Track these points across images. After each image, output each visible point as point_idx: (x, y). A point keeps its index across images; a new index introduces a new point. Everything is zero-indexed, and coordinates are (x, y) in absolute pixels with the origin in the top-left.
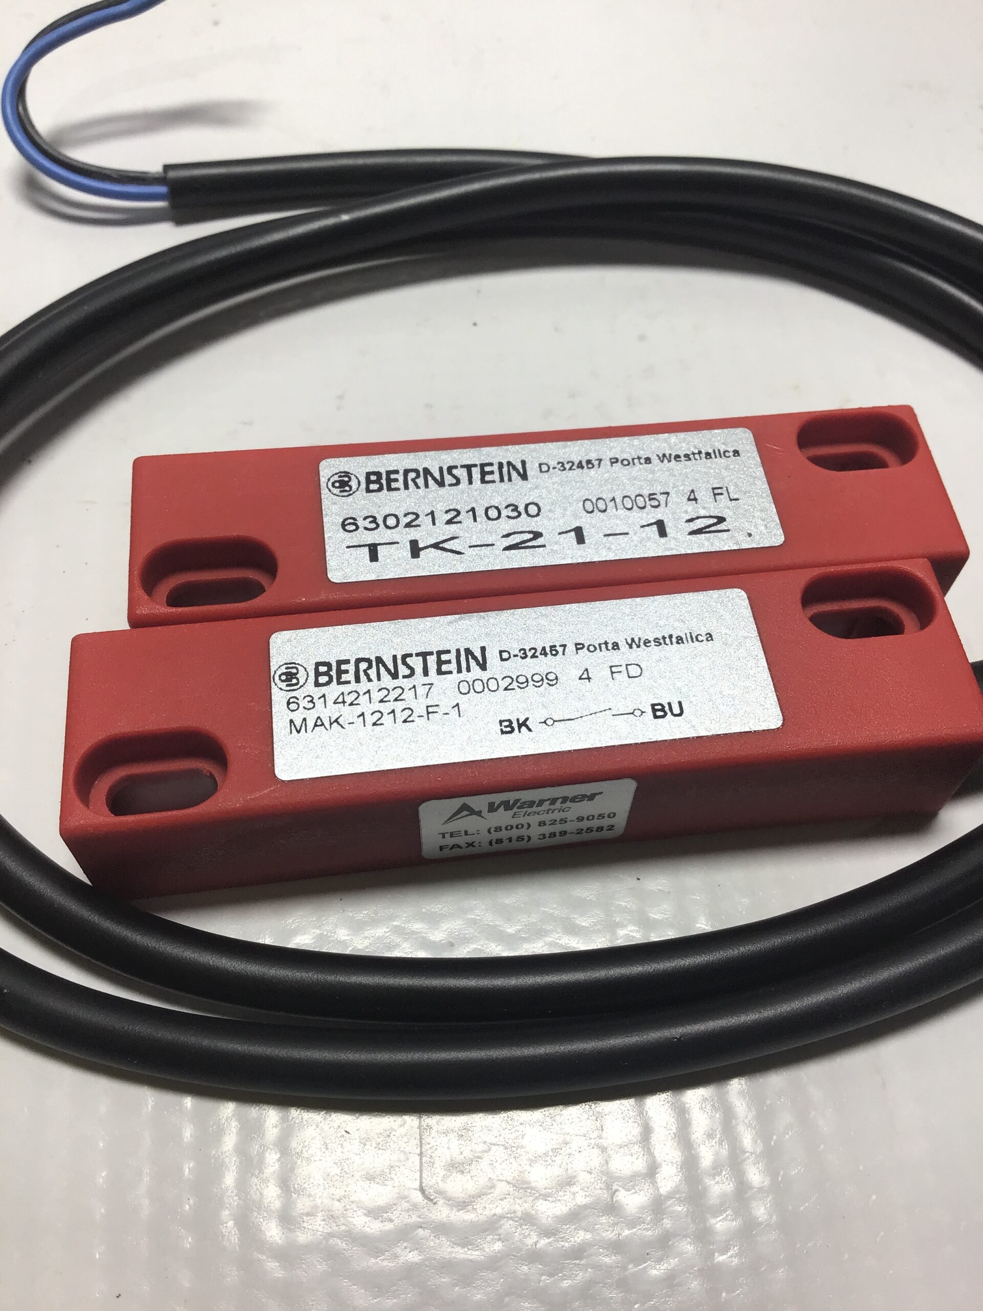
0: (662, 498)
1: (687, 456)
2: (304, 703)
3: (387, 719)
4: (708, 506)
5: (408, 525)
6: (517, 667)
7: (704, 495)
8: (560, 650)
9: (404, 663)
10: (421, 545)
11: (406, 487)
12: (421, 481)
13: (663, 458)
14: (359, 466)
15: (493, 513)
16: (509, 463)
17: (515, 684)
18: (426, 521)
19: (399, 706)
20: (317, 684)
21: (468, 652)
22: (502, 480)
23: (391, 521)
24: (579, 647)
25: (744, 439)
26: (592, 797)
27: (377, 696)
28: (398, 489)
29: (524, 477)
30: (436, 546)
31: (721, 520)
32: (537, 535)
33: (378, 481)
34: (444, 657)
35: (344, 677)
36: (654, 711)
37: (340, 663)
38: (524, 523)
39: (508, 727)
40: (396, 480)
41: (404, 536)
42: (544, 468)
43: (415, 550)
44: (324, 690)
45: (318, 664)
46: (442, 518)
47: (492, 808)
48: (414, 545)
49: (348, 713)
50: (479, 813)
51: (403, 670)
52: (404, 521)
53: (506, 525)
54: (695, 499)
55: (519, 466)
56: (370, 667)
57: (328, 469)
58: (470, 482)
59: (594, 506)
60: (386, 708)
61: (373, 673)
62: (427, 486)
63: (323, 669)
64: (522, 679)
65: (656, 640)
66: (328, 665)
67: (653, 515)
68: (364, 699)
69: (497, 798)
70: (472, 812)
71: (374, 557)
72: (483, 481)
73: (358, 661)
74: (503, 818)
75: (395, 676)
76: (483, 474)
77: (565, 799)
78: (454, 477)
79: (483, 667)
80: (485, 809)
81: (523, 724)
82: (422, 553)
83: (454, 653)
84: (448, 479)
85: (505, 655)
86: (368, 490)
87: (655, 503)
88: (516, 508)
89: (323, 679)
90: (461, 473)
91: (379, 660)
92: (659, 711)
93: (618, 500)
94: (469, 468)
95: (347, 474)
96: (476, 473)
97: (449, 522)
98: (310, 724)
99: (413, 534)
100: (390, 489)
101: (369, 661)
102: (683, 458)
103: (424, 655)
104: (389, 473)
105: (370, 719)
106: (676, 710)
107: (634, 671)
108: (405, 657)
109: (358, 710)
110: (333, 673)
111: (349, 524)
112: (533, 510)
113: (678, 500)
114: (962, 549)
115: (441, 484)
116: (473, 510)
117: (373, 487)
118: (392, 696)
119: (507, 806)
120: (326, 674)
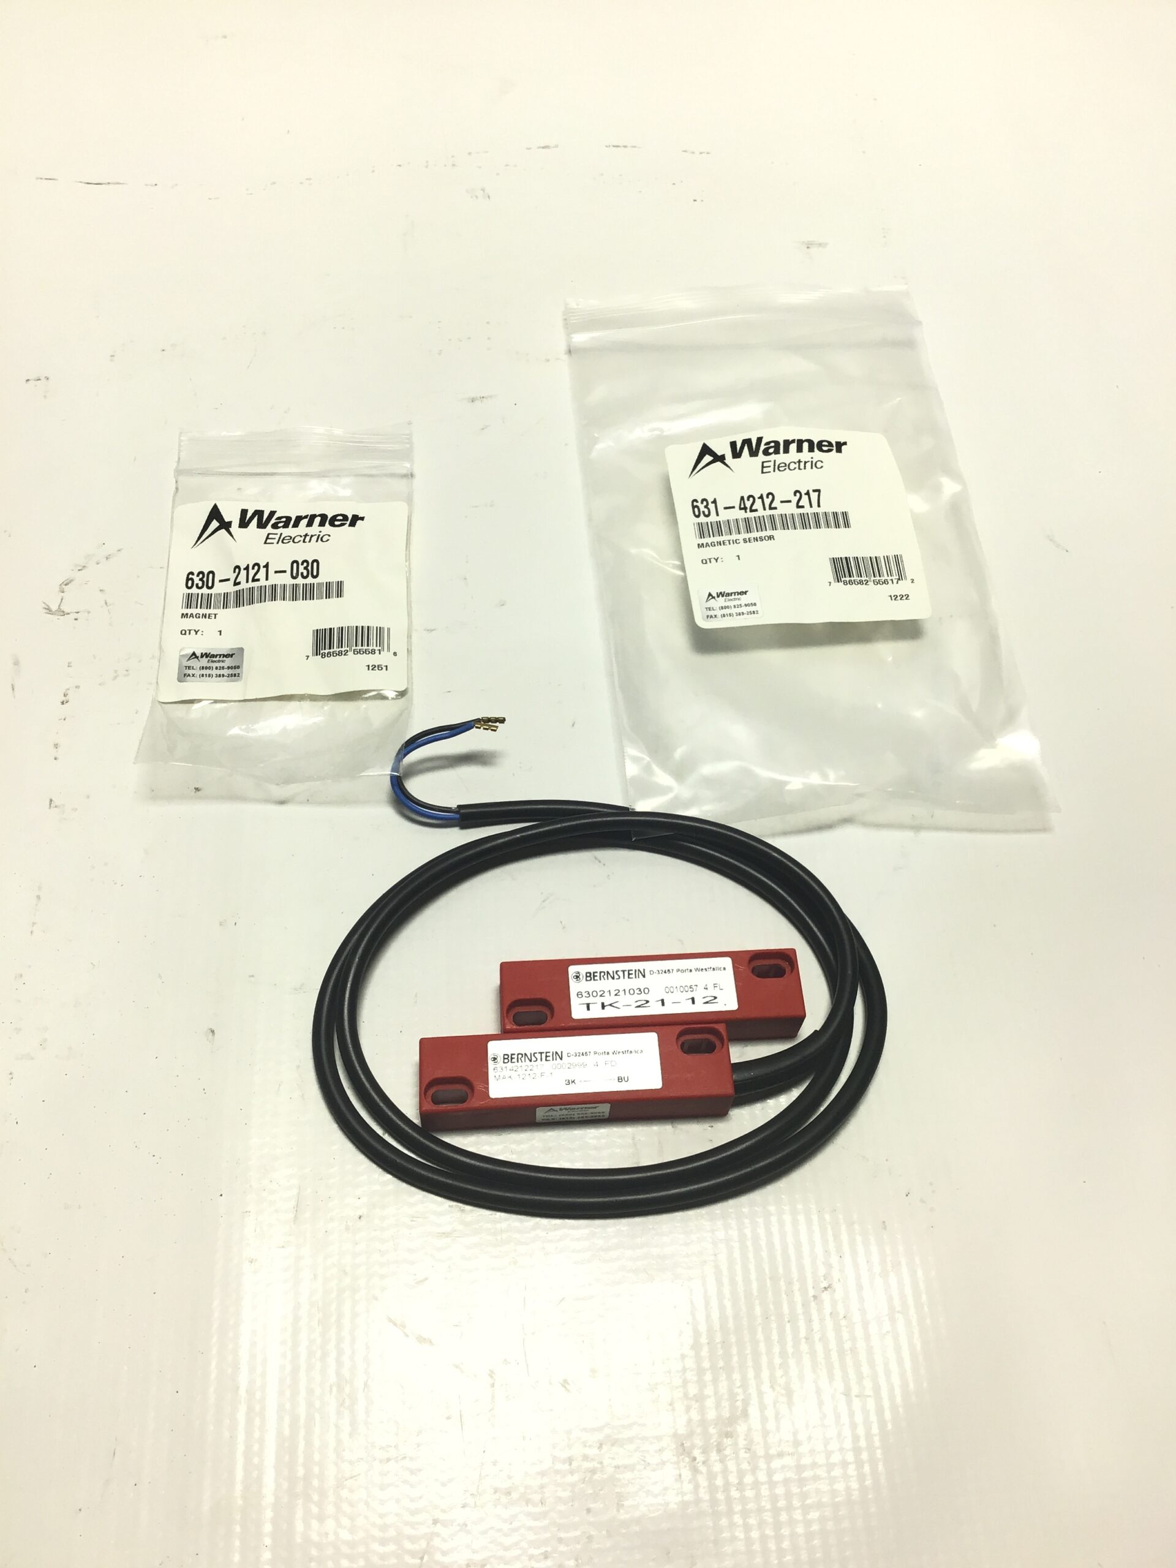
0: (694, 988)
1: (706, 969)
2: (499, 1069)
3: (528, 1076)
4: (712, 992)
5: (601, 996)
6: (573, 1060)
7: (711, 987)
8: (588, 1053)
9: (534, 1056)
10: (605, 1004)
11: (600, 979)
12: (606, 977)
13: (697, 970)
14: (583, 969)
15: (632, 992)
16: (639, 970)
17: (572, 1067)
18: (606, 994)
19: (531, 1072)
20: (504, 1063)
21: (556, 1053)
22: (636, 977)
23: (595, 994)
24: (595, 1053)
25: (727, 962)
26: (595, 1108)
27: (524, 1068)
28: (597, 980)
29: (644, 976)
30: (611, 1005)
31: (715, 998)
32: (647, 1002)
33: (590, 976)
34: (548, 1054)
35: (513, 1060)
36: (619, 1079)
37: (512, 1055)
38: (643, 997)
39: (569, 1083)
40: (596, 976)
41: (599, 1000)
42: (652, 972)
43: (603, 1006)
44: (506, 1065)
45: (504, 1055)
46: (613, 993)
47: (561, 1109)
48: (603, 1004)
49: (513, 1073)
50: (556, 1111)
51: (534, 1059)
52: (599, 994)
53: (636, 997)
54: (707, 989)
55: (643, 972)
56: (522, 1057)
57: (572, 970)
58: (624, 978)
59: (669, 990)
60: (527, 1073)
61: (523, 1059)
62: (608, 979)
63: (506, 1057)
64: (574, 1064)
65: (623, 1052)
66: (508, 1055)
67: (690, 995)
68: (520, 1069)
69: (563, 1107)
70: (554, 1110)
71: (588, 1009)
72: (629, 978)
73: (518, 1054)
74: (565, 1112)
75: (531, 1061)
76: (629, 974)
77: (586, 1108)
78: (618, 975)
79: (561, 1059)
80: (558, 1110)
81: (573, 1082)
82: (606, 1008)
83: (551, 1053)
84: (616, 976)
85: (569, 1055)
86: (586, 980)
87: (692, 990)
88: (640, 990)
89: (506, 1061)
90: (621, 974)
91: (526, 1054)
92: (620, 1079)
93: (678, 988)
94: (624, 971)
95: (578, 973)
96: (626, 973)
97: (616, 995)
98: (501, 1077)
99: (602, 1000)
100: (594, 980)
101: (522, 1054)
102: (704, 970)
103: (541, 1053)
104: (594, 973)
105: (522, 1077)
106: (626, 1080)
107: (613, 1063)
108: (534, 1053)
109: (517, 1073)
110: (510, 1058)
111: (580, 994)
112: (646, 991)
113: (701, 988)
114: (803, 1014)
115: (613, 978)
116: (624, 990)
117: (588, 979)
118: (530, 1068)
119: (566, 1109)
120: (507, 1058)
